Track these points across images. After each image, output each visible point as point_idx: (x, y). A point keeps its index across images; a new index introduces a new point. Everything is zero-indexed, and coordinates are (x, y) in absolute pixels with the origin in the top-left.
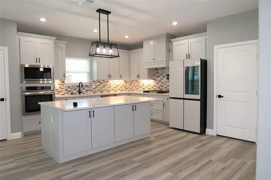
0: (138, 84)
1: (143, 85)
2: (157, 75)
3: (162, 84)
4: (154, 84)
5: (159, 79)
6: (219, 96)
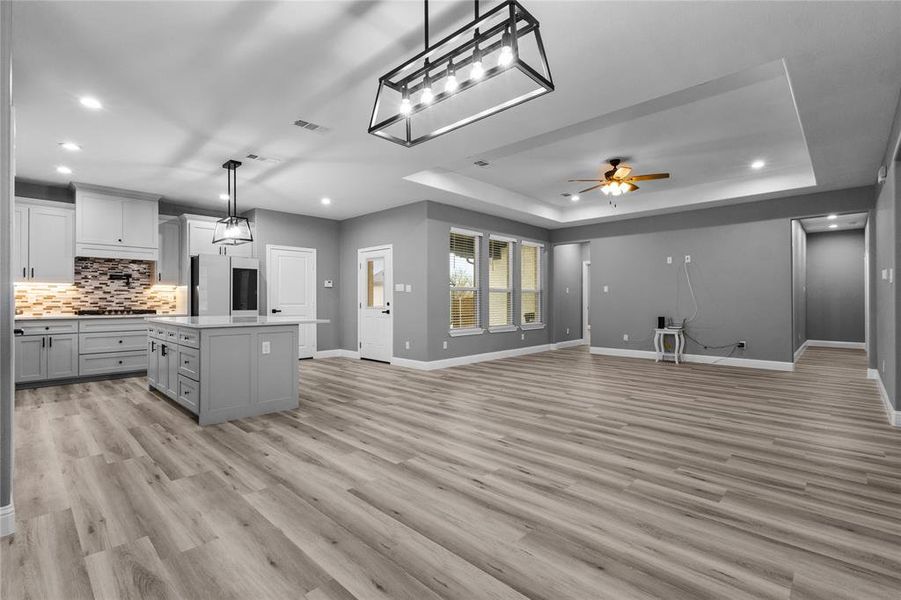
2: (85, 274)
3: (107, 296)
4: (73, 294)
5: (93, 283)
6: (274, 311)
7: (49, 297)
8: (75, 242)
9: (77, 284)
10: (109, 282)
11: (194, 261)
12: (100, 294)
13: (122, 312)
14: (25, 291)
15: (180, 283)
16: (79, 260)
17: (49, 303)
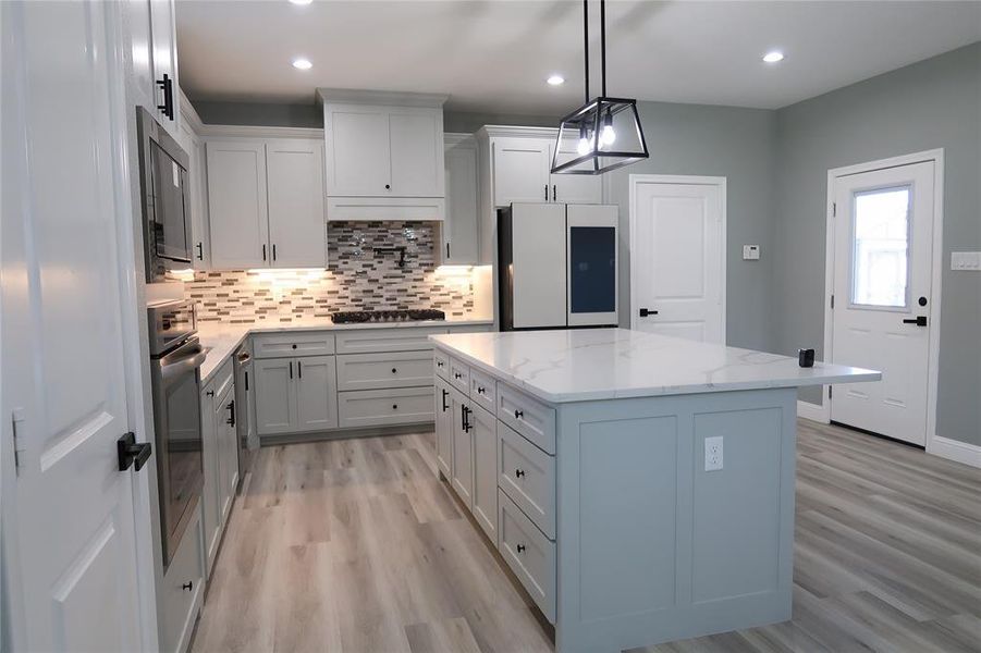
0: (229, 290)
1: (260, 293)
2: (342, 250)
3: (374, 287)
4: (329, 285)
5: (357, 266)
6: (644, 313)
7: (299, 292)
8: (325, 197)
9: (332, 268)
10: (375, 262)
11: (504, 217)
12: (363, 284)
13: (395, 315)
14: (270, 283)
15: (480, 262)
16: (335, 225)
17: (297, 302)
